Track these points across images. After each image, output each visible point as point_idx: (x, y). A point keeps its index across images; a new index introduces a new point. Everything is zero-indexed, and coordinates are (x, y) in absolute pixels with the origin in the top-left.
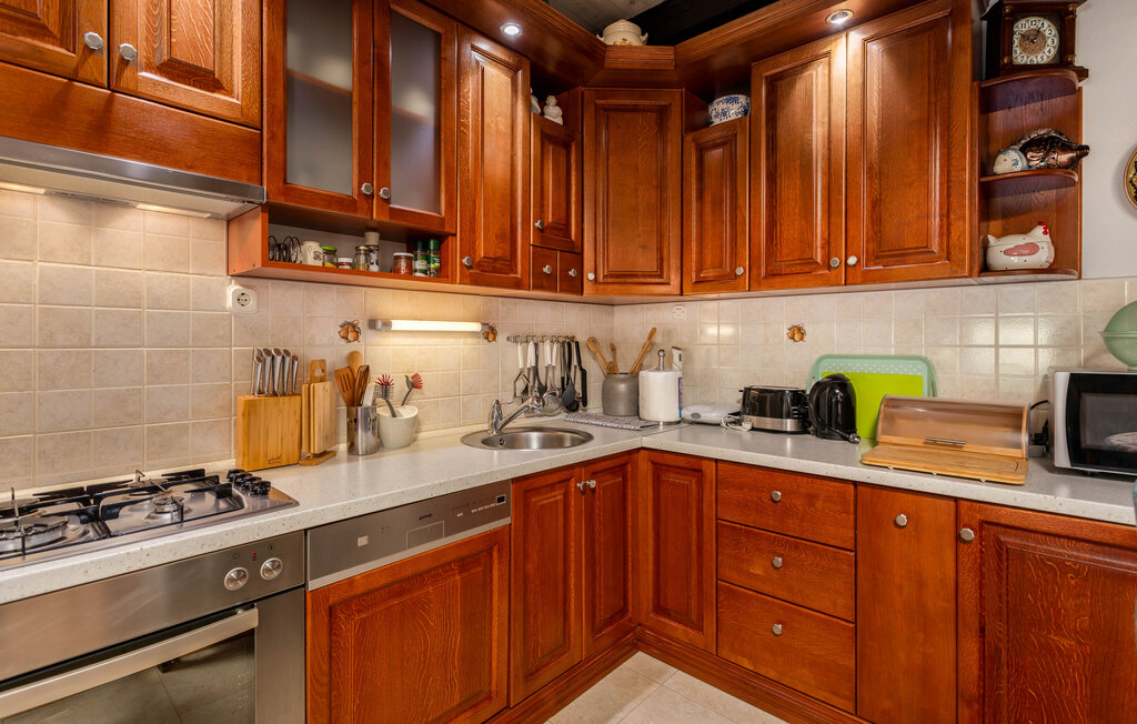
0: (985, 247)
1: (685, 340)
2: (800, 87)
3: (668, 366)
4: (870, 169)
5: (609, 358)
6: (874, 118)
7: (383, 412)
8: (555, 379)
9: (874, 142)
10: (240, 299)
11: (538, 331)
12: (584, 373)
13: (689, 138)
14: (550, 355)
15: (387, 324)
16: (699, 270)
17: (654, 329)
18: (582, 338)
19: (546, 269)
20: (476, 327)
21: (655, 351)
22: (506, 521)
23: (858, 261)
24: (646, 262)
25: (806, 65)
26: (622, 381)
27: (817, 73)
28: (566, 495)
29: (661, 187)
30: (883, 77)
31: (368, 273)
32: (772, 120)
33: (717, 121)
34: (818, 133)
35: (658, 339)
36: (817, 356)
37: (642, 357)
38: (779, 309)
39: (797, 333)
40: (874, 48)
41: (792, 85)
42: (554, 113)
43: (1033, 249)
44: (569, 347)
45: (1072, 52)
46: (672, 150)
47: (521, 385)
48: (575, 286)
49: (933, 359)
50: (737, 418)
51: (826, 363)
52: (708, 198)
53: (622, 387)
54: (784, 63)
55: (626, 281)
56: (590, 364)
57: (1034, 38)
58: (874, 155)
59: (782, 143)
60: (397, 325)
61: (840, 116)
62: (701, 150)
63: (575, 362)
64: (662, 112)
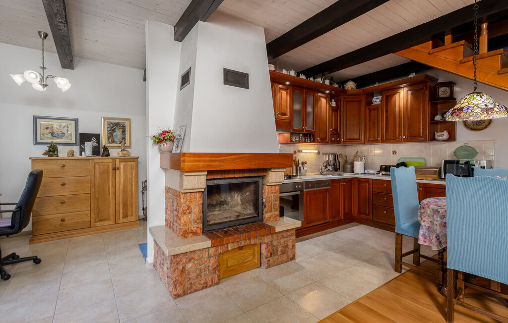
0: (434, 134)
1: (366, 154)
2: (393, 99)
3: (361, 160)
4: (408, 118)
5: (345, 159)
6: (409, 107)
7: (302, 168)
8: (332, 163)
9: (409, 113)
10: (281, 147)
11: (329, 152)
12: (339, 162)
13: (367, 107)
14: (331, 158)
15: (302, 151)
16: (369, 138)
17: (357, 152)
18: (338, 154)
19: (333, 139)
20: (317, 151)
21: (357, 157)
22: (329, 187)
23: (406, 137)
24: (356, 136)
25: (395, 94)
26: (349, 164)
27: (397, 96)
28: (339, 185)
29: (360, 119)
30: (411, 99)
31: (307, 142)
32: (387, 105)
33: (374, 104)
34: (397, 109)
35: (358, 154)
36: (399, 158)
37: (354, 158)
38: (391, 147)
39: (395, 152)
40: (410, 92)
41: (391, 98)
42: (334, 104)
43: (443, 135)
44: (335, 156)
45: (453, 95)
46: (363, 110)
47: (325, 165)
48: (338, 142)
49: (426, 158)
50: (379, 172)
51: (401, 159)
52: (371, 122)
53: (349, 166)
54: (390, 93)
55: (351, 141)
56: (340, 160)
57: (444, 92)
58: (409, 115)
59: (389, 110)
60: (303, 151)
61: (402, 105)
62: (370, 111)
63: (337, 159)
64: (360, 101)
